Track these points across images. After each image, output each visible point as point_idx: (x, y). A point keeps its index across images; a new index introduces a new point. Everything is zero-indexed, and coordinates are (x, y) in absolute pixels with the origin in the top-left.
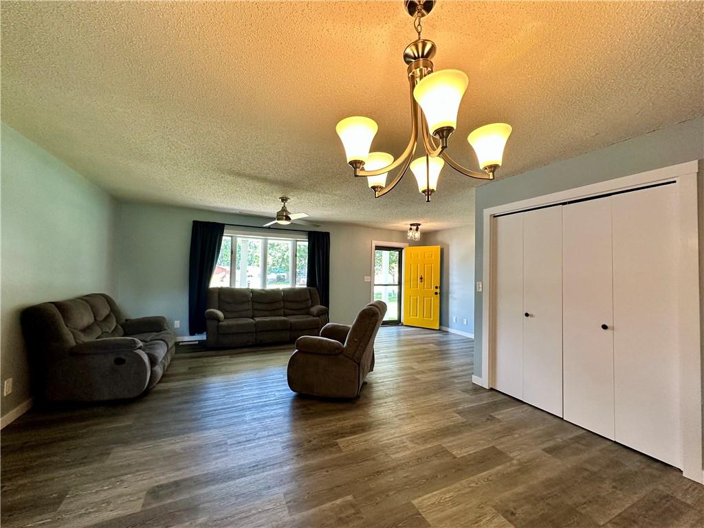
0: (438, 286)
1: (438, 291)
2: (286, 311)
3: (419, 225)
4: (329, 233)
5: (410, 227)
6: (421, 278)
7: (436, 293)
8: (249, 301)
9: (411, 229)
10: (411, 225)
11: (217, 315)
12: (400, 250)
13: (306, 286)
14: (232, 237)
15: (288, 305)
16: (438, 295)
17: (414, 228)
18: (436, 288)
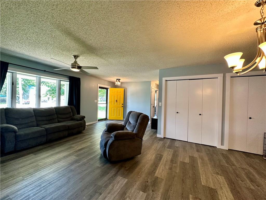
0: (123, 104)
1: (123, 105)
2: (60, 119)
3: (120, 79)
4: (80, 78)
5: (116, 80)
6: (116, 101)
7: (122, 106)
8: (33, 116)
9: (117, 81)
10: (117, 79)
11: (13, 128)
12: (107, 89)
13: (67, 105)
14: (12, 73)
15: (60, 116)
16: (123, 107)
17: (118, 80)
18: (122, 104)
